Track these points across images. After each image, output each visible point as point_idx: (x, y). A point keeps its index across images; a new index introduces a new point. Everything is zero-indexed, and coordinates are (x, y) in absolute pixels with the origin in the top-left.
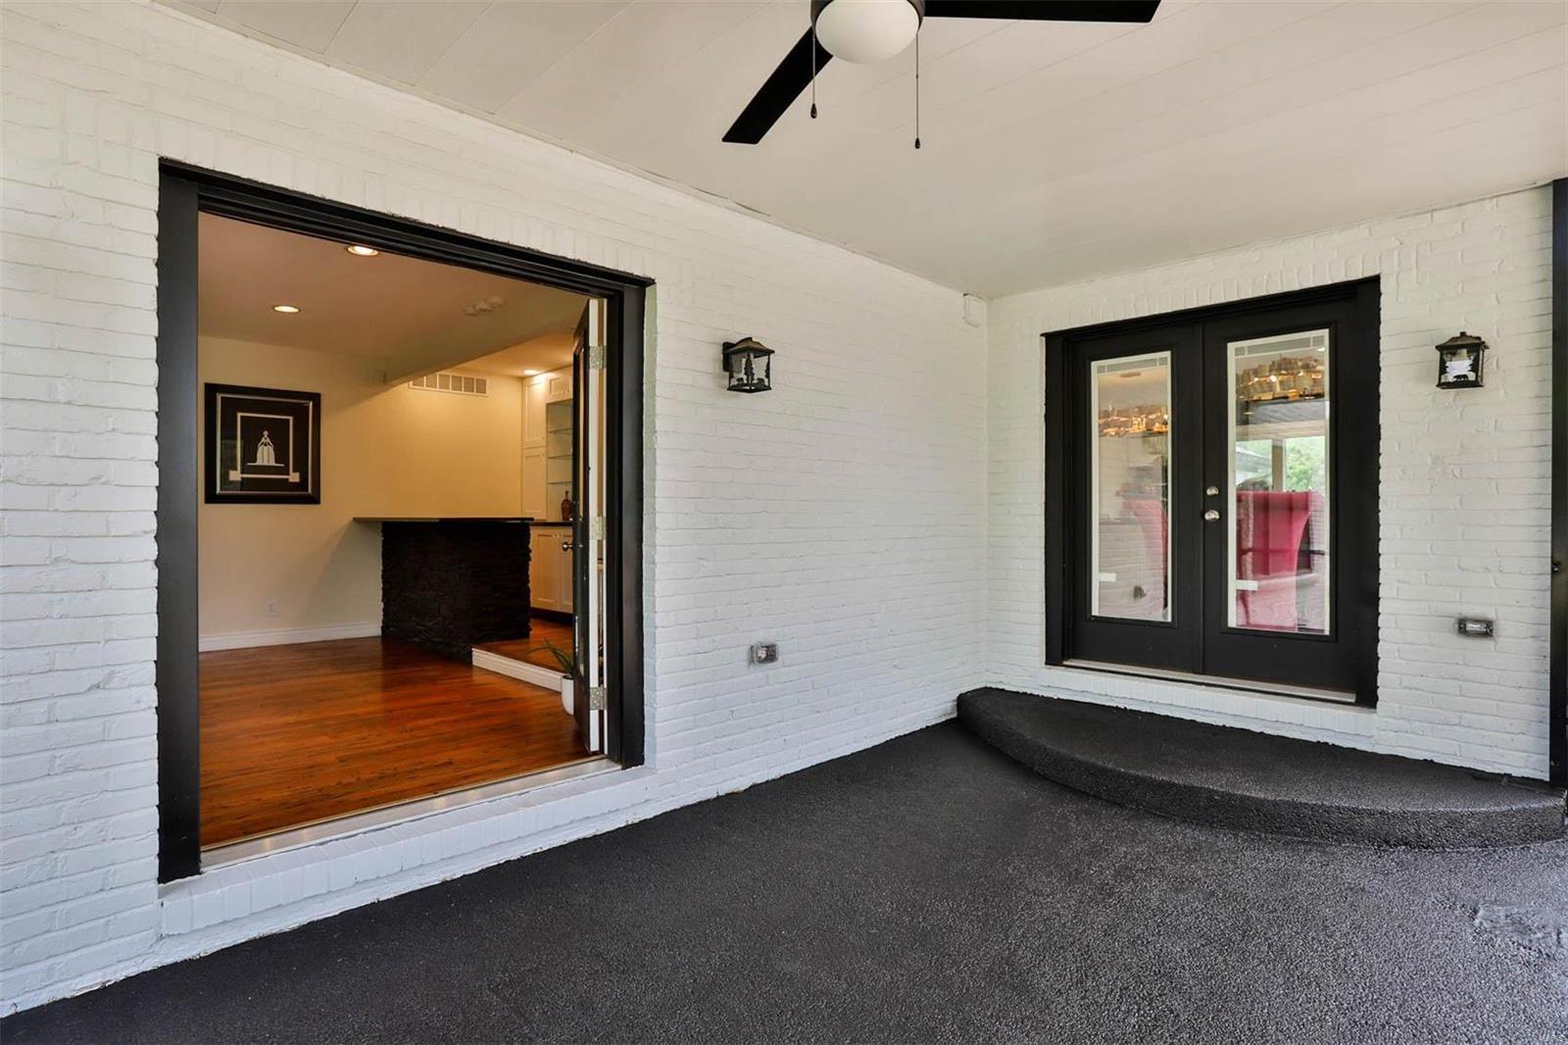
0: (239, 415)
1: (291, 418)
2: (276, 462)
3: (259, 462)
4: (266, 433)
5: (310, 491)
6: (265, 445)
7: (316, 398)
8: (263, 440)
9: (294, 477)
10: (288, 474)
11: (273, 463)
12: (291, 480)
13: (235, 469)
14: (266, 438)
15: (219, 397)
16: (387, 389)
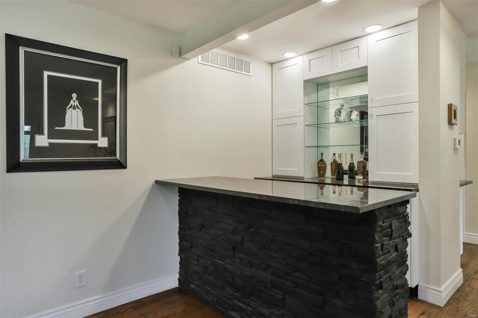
0: (46, 74)
1: (100, 82)
2: (85, 127)
3: (67, 127)
4: (74, 96)
5: (118, 156)
6: (74, 108)
7: (123, 62)
8: (72, 102)
9: (103, 142)
10: (97, 139)
11: (81, 128)
12: (99, 146)
13: (42, 133)
14: (74, 102)
15: (22, 50)
16: (181, 63)
